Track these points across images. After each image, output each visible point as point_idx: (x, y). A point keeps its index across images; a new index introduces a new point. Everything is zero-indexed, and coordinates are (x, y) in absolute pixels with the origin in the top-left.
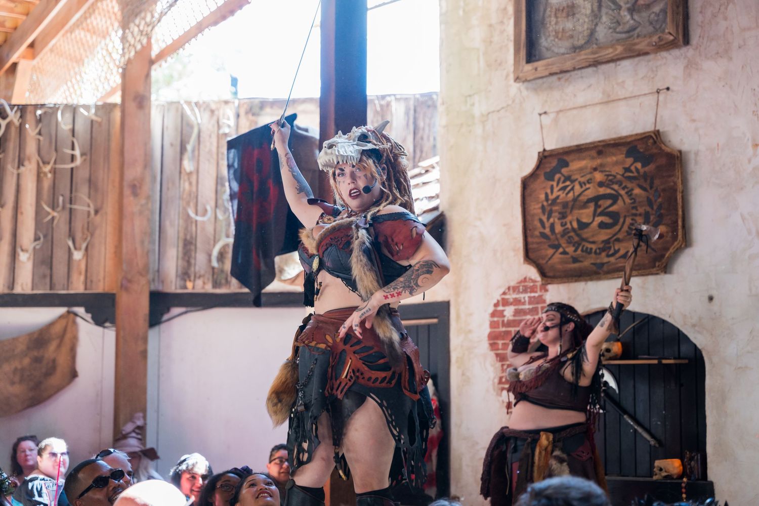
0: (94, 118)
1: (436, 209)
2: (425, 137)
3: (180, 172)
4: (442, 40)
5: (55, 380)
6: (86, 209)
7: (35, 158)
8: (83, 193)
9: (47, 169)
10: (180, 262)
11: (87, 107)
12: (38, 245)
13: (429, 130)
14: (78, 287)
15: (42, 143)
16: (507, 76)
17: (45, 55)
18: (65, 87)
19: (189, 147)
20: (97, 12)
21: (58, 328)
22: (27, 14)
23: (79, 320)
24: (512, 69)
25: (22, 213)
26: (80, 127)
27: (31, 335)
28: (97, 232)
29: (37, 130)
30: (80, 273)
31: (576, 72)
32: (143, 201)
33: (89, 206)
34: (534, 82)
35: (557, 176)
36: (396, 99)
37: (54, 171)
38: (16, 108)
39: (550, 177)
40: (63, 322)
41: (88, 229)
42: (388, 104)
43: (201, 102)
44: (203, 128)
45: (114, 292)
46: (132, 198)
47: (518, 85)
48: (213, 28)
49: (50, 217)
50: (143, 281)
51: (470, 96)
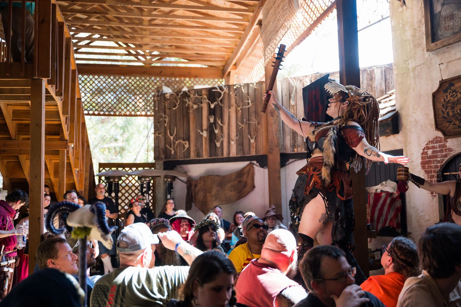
0: (255, 87)
1: (394, 110)
2: (390, 83)
3: (290, 106)
4: (393, 38)
5: (247, 189)
6: (254, 123)
7: (235, 105)
8: (253, 117)
9: (239, 109)
10: (291, 141)
11: (253, 84)
12: (238, 138)
13: (392, 79)
14: (253, 153)
15: (237, 99)
16: (423, 50)
17: (240, 67)
18: (247, 78)
19: (292, 96)
20: (256, 48)
21: (247, 169)
22: (232, 53)
23: (255, 166)
24: (425, 46)
25: (231, 126)
26: (251, 91)
27: (237, 172)
28: (259, 132)
29: (235, 94)
30: (254, 148)
31: (455, 44)
32: (276, 118)
33: (255, 122)
34: (436, 51)
35: (449, 91)
36: (376, 67)
37: (242, 109)
38: (226, 87)
39: (445, 91)
40: (249, 167)
41: (256, 131)
42: (373, 70)
43: (296, 77)
44: (298, 88)
45: (267, 154)
46: (271, 117)
47: (428, 53)
48: (298, 46)
49: (241, 127)
50: (277, 149)
51: (407, 60)
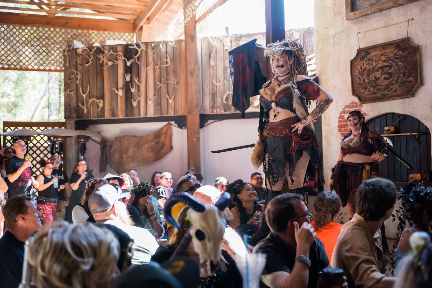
0: (175, 46)
1: (314, 75)
2: (308, 46)
3: (209, 66)
4: (315, 5)
5: (164, 150)
6: (173, 82)
7: (152, 63)
8: (171, 76)
9: (157, 67)
10: (211, 102)
11: (171, 42)
12: (156, 97)
13: (310, 43)
14: (171, 114)
15: (155, 57)
16: (343, 18)
17: (153, 22)
18: (162, 34)
19: (212, 56)
20: (173, 3)
21: (165, 130)
22: (146, 6)
23: (172, 127)
24: (345, 15)
25: (148, 85)
26: (169, 50)
27: (154, 133)
28: (178, 91)
29: (153, 52)
30: (172, 108)
31: (372, 15)
32: (195, 78)
33: (174, 81)
34: (354, 20)
35: (365, 59)
36: (296, 31)
37: (160, 68)
38: (144, 44)
39: (362, 59)
40: (167, 127)
41: (174, 91)
42: (293, 33)
43: (216, 37)
44: (218, 48)
45: (186, 115)
46: (191, 77)
47: (348, 21)
48: (220, 6)
49: (159, 87)
50: (197, 110)
51: (327, 27)
